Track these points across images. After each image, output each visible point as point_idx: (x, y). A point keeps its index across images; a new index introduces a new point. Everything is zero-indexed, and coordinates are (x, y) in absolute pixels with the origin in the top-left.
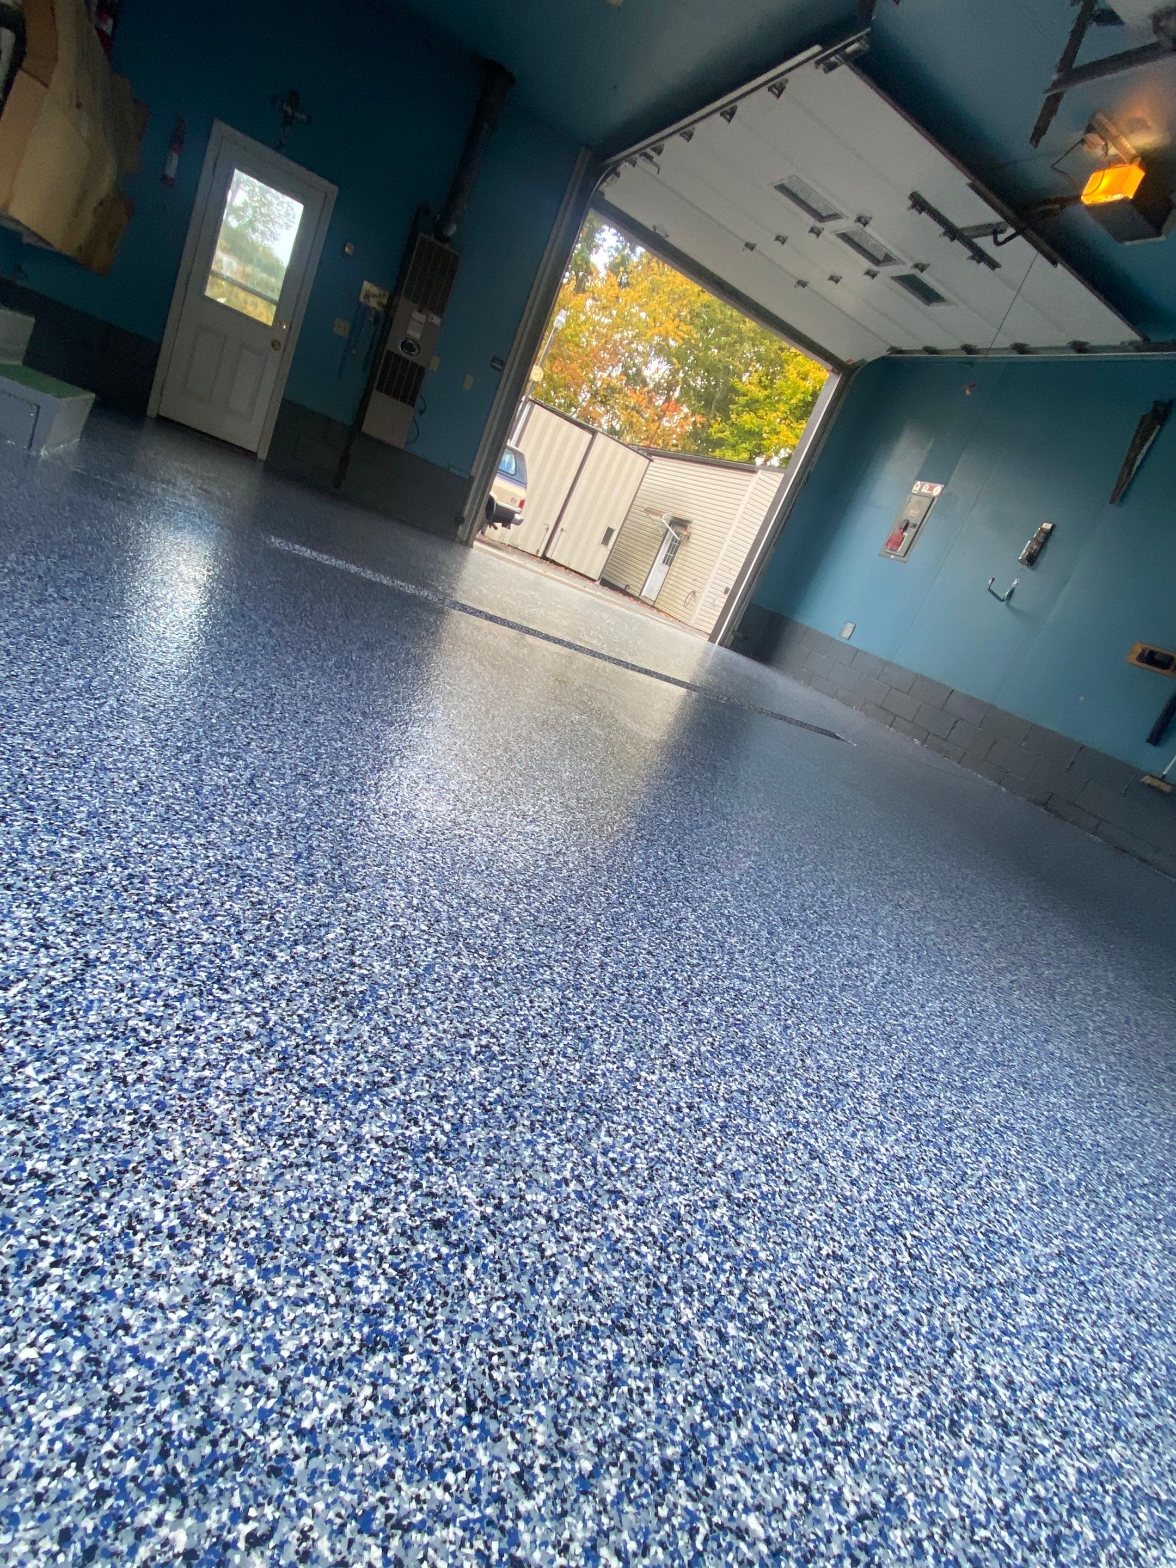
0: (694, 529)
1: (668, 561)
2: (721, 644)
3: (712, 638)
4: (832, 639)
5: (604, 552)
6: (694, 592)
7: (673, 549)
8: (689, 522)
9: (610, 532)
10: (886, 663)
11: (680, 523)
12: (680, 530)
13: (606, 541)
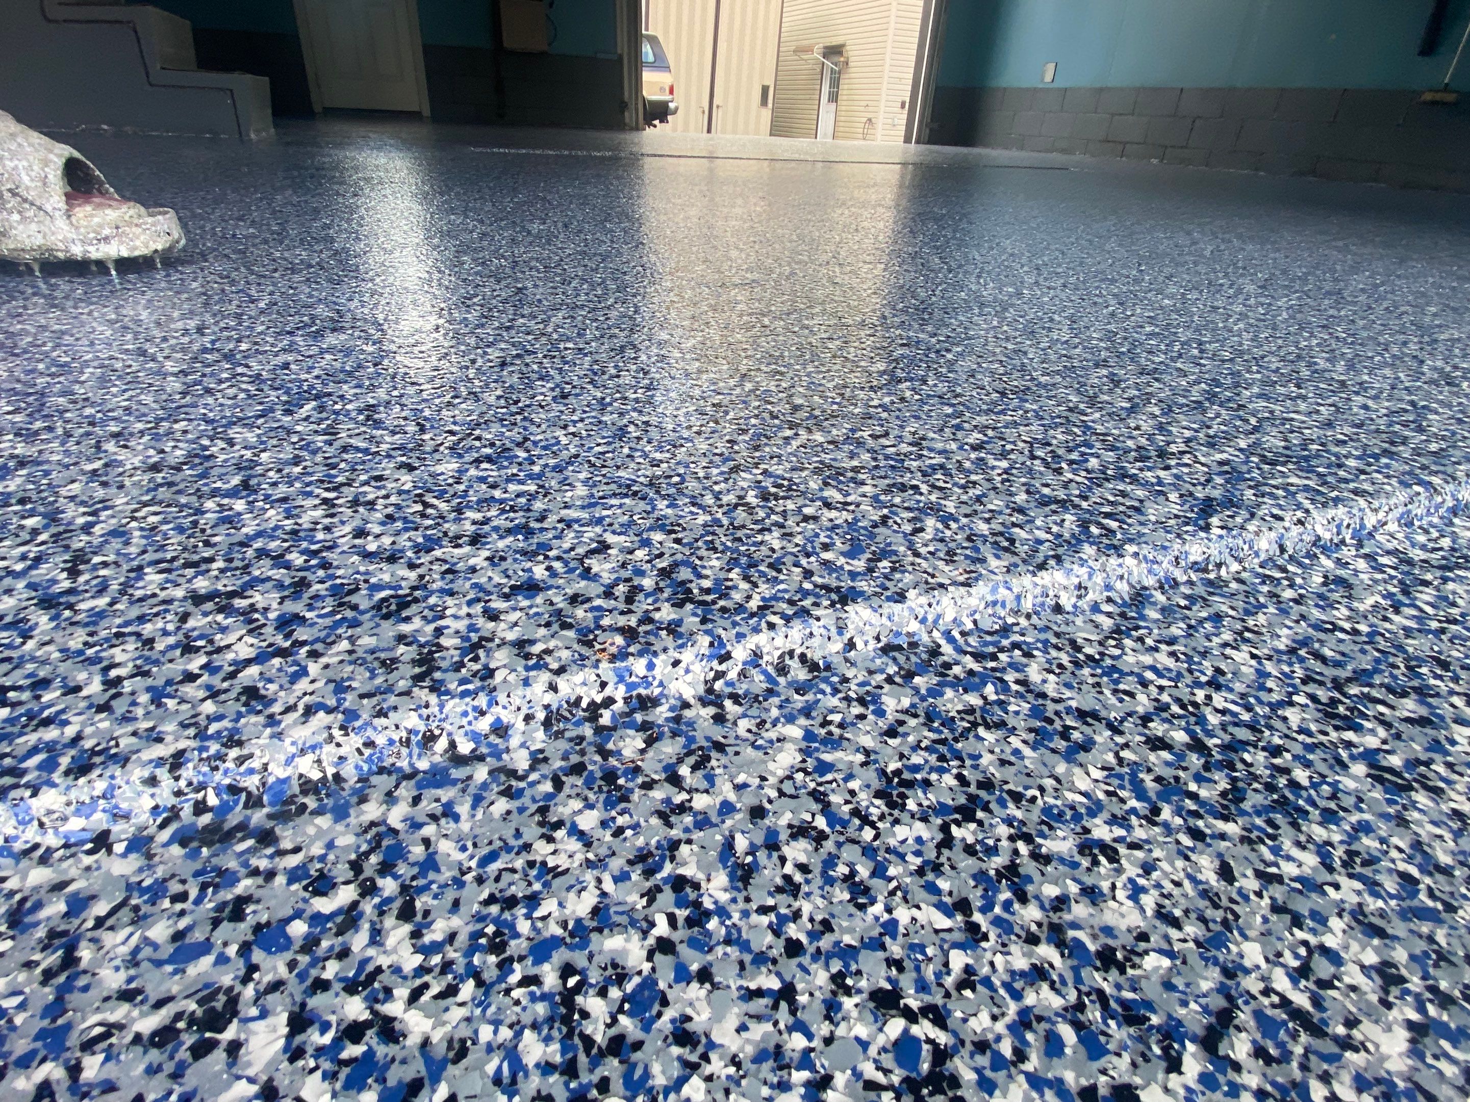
0: (852, 52)
1: (834, 98)
2: (917, 142)
3: (907, 140)
4: (1035, 90)
5: (766, 115)
6: (870, 120)
7: (835, 83)
8: (843, 46)
9: (765, 90)
10: (1101, 90)
11: (834, 51)
12: (836, 59)
13: (764, 101)
